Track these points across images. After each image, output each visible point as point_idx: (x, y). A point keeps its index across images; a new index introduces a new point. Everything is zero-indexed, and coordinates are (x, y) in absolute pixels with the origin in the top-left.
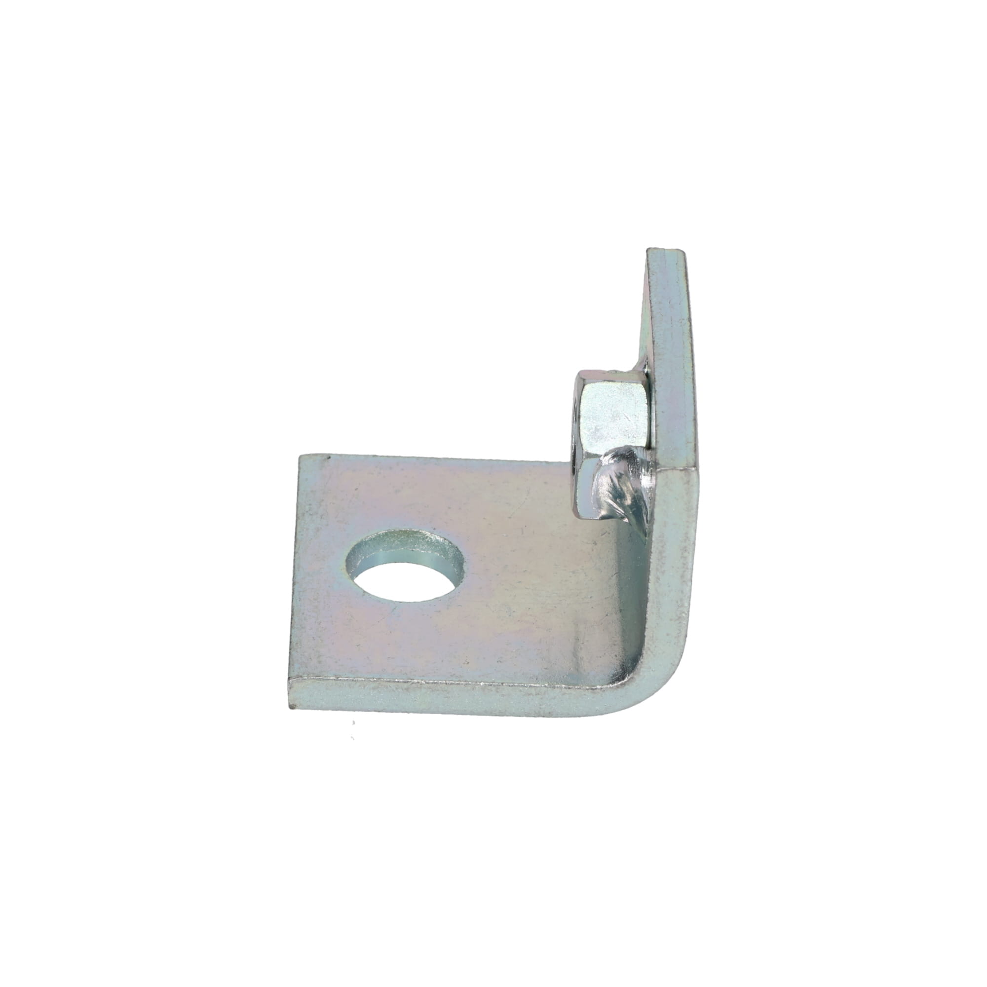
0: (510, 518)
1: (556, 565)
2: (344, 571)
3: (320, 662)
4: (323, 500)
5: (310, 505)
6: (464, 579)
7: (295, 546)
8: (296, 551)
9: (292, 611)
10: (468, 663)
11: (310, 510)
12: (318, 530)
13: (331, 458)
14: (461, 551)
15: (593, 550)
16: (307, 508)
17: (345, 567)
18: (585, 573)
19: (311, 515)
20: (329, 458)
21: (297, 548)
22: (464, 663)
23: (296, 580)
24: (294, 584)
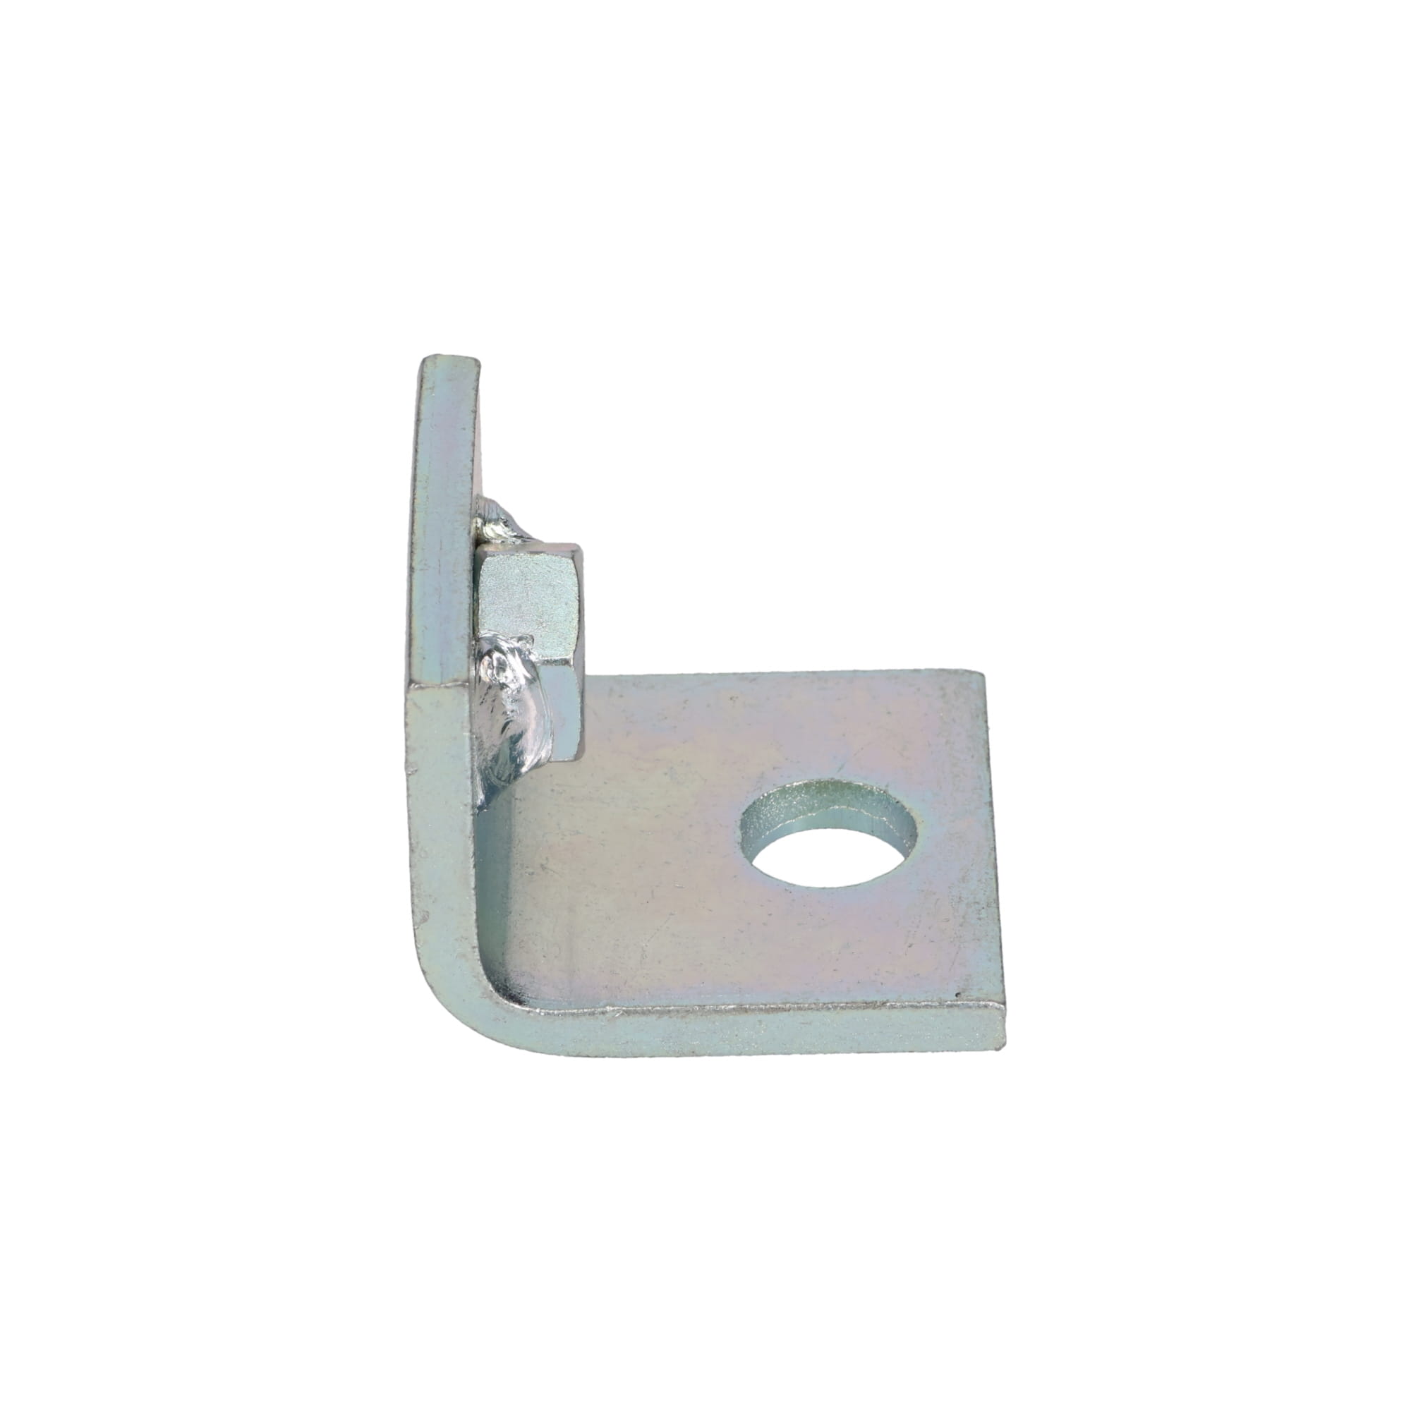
0: (672, 914)
1: (602, 844)
2: (918, 820)
3: (942, 688)
4: (961, 925)
5: (980, 919)
6: (740, 818)
7: (996, 859)
8: (993, 852)
9: (989, 766)
10: (731, 699)
11: (980, 910)
12: (964, 879)
13: (955, 995)
14: (745, 859)
15: (547, 859)
16: (983, 915)
17: (918, 826)
18: (559, 828)
19: (978, 903)
20: (957, 995)
21: (993, 856)
22: (737, 698)
23: (989, 809)
24: (991, 804)
